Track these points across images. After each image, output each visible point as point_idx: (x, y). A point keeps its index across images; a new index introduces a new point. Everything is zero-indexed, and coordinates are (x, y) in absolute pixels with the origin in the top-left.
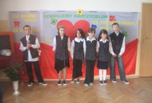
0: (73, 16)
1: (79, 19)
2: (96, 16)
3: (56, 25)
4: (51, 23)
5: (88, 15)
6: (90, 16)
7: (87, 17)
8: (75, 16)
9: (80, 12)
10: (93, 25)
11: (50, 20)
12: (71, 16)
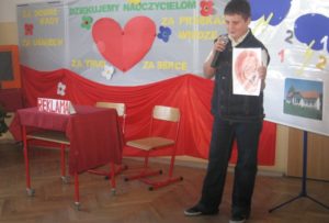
0: (121, 8)
2: (170, 5)
3: (91, 30)
4: (83, 26)
5: (152, 4)
6: (157, 5)
7: (150, 9)
8: (125, 6)
10: (162, 28)
11: (79, 19)
12: (117, 7)
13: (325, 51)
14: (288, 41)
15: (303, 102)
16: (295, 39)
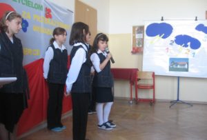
2: (28, 3)
13: (189, 47)
14: (171, 44)
15: (179, 67)
16: (175, 44)
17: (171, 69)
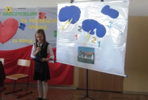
1: (8, 17)
2: (25, 14)
5: (17, 13)
6: (19, 13)
7: (16, 15)
8: (3, 13)
9: (9, 10)
10: (21, 24)
13: (95, 35)
14: (79, 30)
15: (86, 57)
16: (82, 30)
17: (79, 60)
